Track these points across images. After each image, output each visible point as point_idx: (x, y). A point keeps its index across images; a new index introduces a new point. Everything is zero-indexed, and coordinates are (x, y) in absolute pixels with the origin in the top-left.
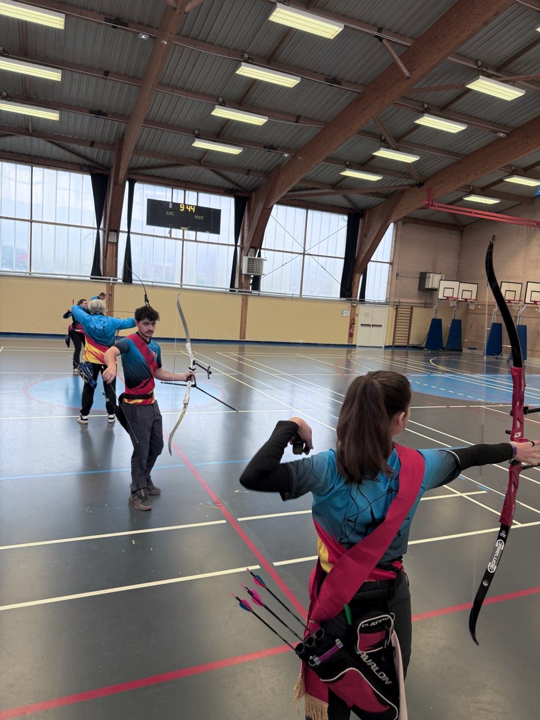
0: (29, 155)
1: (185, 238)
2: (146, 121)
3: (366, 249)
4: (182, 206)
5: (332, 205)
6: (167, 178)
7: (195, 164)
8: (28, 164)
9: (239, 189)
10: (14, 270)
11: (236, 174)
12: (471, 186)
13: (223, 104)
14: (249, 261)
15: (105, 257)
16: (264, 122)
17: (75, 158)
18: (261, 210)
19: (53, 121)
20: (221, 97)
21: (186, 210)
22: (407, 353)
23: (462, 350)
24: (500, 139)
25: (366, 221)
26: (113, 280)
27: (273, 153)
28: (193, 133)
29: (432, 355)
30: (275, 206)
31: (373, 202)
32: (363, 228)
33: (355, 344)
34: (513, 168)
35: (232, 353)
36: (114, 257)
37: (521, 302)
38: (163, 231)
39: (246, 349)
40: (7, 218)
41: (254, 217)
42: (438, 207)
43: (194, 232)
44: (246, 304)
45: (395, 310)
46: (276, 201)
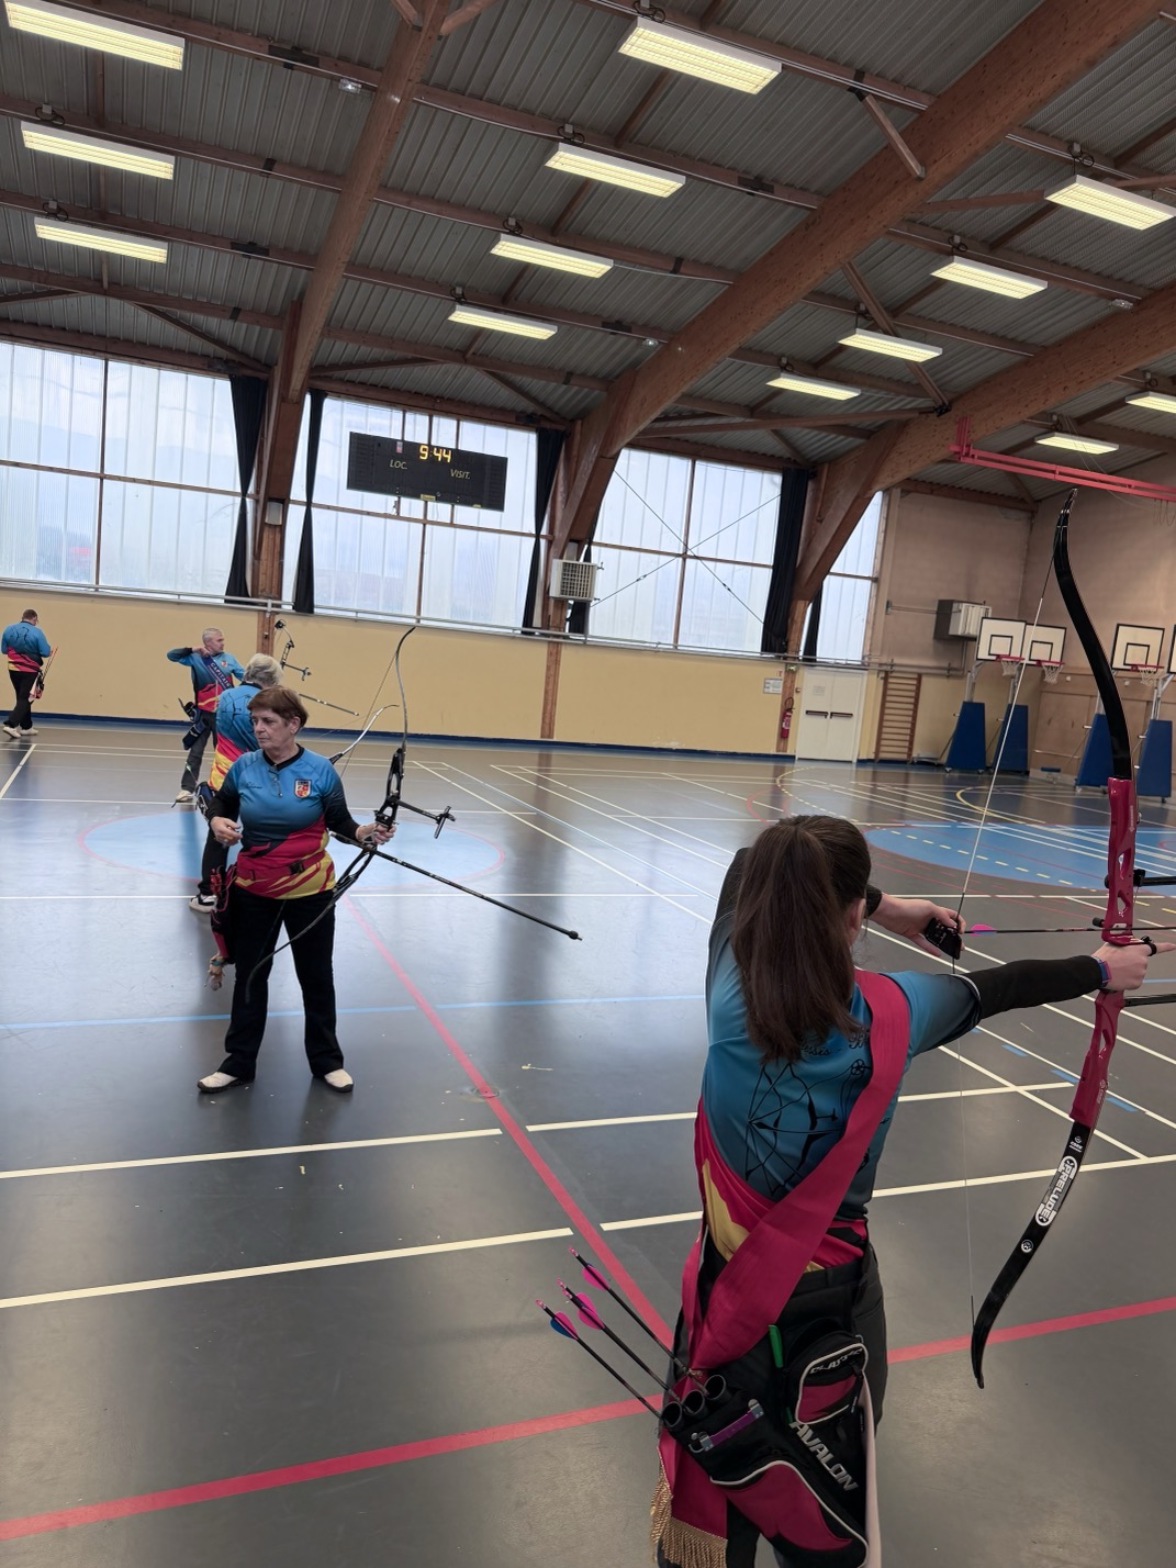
0: (102, 337)
1: (429, 518)
2: (352, 266)
3: (820, 548)
4: (424, 450)
5: (748, 452)
6: (393, 389)
7: (455, 360)
8: (98, 354)
9: (548, 415)
10: (63, 580)
11: (543, 382)
12: (1055, 413)
13: (517, 231)
14: (564, 570)
15: (257, 556)
16: (604, 272)
17: (198, 344)
18: (594, 459)
19: (154, 264)
20: (514, 216)
21: (432, 458)
22: (907, 775)
23: (1027, 773)
24: (1120, 313)
25: (823, 487)
26: (273, 605)
27: (622, 339)
28: (452, 292)
29: (962, 783)
30: (624, 453)
31: (838, 446)
32: (815, 500)
33: (792, 754)
34: (1148, 376)
35: (524, 768)
36: (277, 556)
37: (1160, 670)
38: (382, 502)
39: (554, 761)
40: (51, 469)
41: (578, 476)
42: (979, 458)
43: (449, 506)
44: (557, 662)
45: (882, 681)
46: (627, 440)
